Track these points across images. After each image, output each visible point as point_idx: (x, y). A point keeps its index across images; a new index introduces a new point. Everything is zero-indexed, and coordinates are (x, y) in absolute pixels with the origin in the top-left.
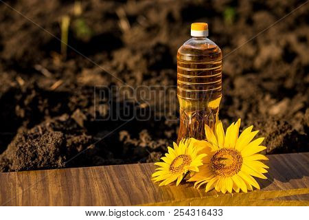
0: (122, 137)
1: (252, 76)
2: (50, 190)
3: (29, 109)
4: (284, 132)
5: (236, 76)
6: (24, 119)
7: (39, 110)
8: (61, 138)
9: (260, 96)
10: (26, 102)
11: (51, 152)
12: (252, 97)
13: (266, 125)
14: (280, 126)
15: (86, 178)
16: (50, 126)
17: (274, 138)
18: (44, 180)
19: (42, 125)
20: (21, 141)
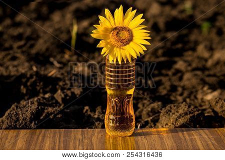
0: (85, 110)
1: (199, 73)
3: (30, 88)
4: (192, 113)
8: (36, 109)
9: (200, 87)
10: (29, 84)
13: (180, 108)
16: (37, 100)
18: (17, 136)
20: (14, 110)
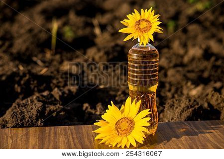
0: (84, 108)
1: (180, 69)
2: (30, 141)
3: (24, 87)
4: (193, 107)
5: (170, 68)
6: (20, 94)
7: (30, 88)
8: (41, 106)
9: (184, 83)
10: (22, 82)
11: (34, 116)
12: (179, 83)
13: (182, 102)
14: (190, 103)
15: (55, 134)
16: (36, 98)
17: (186, 110)
18: (27, 134)
19: (31, 98)
20: (15, 108)
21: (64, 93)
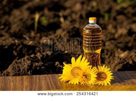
1: (113, 41)
2: (24, 84)
3: (19, 52)
4: (123, 63)
5: (106, 41)
6: (17, 56)
7: (23, 53)
8: (30, 63)
9: (116, 50)
10: (18, 49)
11: (26, 69)
12: (112, 50)
13: (115, 60)
14: (121, 61)
15: (39, 79)
16: (27, 59)
17: (118, 65)
18: (22, 80)
19: (23, 58)
20: (14, 64)
21: (43, 56)
